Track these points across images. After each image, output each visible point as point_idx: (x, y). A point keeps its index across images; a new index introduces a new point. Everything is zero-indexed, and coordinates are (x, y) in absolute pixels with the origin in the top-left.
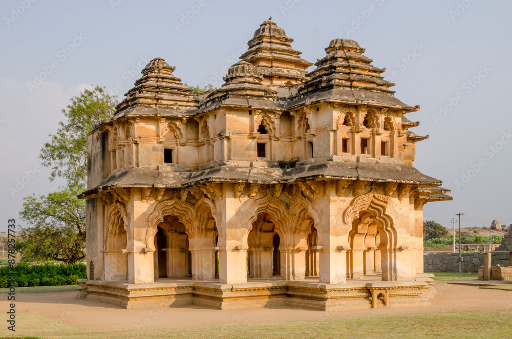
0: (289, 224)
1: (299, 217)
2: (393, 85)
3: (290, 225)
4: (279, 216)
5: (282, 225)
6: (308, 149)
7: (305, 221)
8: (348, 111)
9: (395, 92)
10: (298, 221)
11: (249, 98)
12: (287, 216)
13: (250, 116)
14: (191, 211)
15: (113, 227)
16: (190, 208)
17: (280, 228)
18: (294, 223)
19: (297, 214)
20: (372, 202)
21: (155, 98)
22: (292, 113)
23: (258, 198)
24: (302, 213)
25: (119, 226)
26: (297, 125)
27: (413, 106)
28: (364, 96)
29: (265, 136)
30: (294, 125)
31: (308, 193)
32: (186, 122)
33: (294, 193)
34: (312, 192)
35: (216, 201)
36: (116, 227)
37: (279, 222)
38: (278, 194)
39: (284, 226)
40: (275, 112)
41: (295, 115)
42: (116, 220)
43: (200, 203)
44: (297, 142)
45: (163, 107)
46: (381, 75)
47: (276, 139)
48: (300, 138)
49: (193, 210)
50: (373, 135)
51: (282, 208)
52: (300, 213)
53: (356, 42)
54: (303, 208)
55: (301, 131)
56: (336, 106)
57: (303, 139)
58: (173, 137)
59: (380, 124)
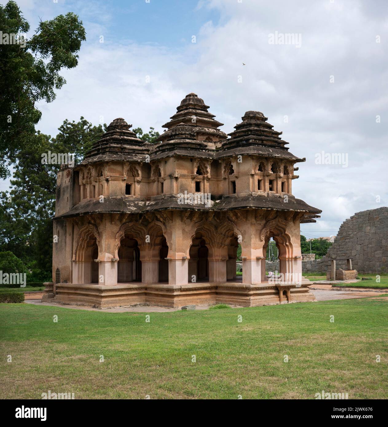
0: (216, 240)
1: (224, 235)
2: (288, 143)
3: (218, 241)
4: (210, 235)
5: (212, 241)
6: (231, 186)
7: (229, 238)
8: (261, 161)
9: (289, 148)
10: (224, 238)
11: (190, 150)
12: (215, 235)
13: (191, 162)
14: (144, 230)
15: (82, 242)
16: (144, 228)
17: (210, 243)
18: (220, 240)
19: (223, 233)
20: (277, 225)
21: (120, 147)
22: (220, 161)
23: (197, 221)
24: (227, 232)
25: (87, 242)
26: (223, 170)
27: (302, 158)
28: (271, 151)
29: (201, 177)
30: (221, 169)
31: (234, 218)
32: (142, 165)
33: (221, 218)
34: (237, 218)
35: (167, 224)
36: (85, 243)
37: (209, 239)
38: (210, 219)
39: (213, 242)
40: (208, 160)
41: (222, 163)
42: (85, 237)
43: (152, 224)
44: (223, 181)
45: (126, 154)
46: (280, 136)
47: (207, 179)
48: (225, 179)
49: (145, 230)
50: (277, 178)
51: (213, 229)
52: (225, 233)
53: (262, 113)
54: (228, 229)
55: (226, 174)
56: (254, 158)
57: (227, 180)
58: (132, 176)
59: (282, 170)
